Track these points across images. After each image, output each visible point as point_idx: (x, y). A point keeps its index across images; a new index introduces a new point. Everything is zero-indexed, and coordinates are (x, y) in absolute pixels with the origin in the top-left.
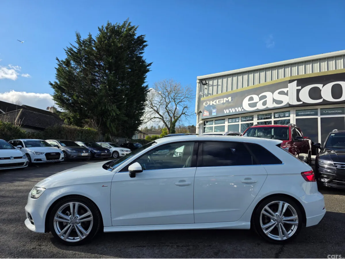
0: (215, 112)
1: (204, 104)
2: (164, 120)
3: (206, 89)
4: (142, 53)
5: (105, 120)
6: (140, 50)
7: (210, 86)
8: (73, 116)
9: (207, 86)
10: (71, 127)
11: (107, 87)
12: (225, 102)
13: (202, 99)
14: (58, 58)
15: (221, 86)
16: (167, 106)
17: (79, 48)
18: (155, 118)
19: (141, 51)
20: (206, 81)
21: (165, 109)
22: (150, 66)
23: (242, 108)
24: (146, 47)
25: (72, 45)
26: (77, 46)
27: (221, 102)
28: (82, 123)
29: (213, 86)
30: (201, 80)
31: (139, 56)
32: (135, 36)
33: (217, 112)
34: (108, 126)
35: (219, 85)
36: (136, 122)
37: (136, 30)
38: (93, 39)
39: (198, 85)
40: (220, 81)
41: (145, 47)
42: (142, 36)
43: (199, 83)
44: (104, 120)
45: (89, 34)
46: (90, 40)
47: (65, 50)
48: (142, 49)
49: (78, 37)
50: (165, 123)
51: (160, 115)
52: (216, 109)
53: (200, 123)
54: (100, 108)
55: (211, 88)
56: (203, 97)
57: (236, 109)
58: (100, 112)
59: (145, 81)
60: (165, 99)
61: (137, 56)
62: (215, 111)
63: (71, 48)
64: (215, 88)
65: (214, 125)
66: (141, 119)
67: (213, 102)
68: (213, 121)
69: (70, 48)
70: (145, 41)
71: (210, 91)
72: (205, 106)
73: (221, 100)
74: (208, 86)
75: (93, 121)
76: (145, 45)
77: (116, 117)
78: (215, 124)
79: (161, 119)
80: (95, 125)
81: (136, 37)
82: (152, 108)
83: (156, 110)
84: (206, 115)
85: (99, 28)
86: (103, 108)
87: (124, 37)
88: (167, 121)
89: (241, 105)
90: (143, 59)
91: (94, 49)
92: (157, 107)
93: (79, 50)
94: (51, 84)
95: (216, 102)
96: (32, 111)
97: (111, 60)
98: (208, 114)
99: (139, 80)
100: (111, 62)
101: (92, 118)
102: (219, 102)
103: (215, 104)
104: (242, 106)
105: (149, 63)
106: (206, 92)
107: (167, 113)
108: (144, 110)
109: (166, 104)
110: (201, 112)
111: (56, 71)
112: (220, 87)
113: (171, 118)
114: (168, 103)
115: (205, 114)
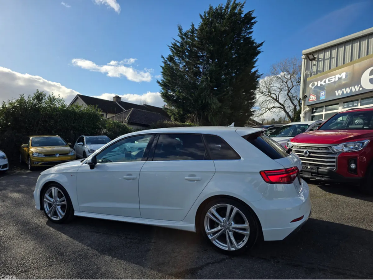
0: (324, 95)
1: (310, 86)
2: (286, 109)
3: (314, 65)
4: (250, 33)
5: (207, 115)
6: (247, 30)
7: (320, 61)
8: (177, 111)
9: (316, 61)
10: (172, 123)
11: (209, 78)
12: (337, 79)
13: (308, 79)
14: (163, 56)
15: (336, 59)
16: (289, 92)
17: (181, 41)
18: (274, 107)
19: (249, 30)
20: (314, 55)
21: (287, 96)
22: (261, 47)
23: (359, 85)
24: (255, 24)
25: (175, 40)
26: (179, 39)
27: (332, 80)
28: (185, 118)
29: (324, 59)
30: (307, 55)
31: (248, 36)
32: (243, 14)
33: (327, 94)
34: (209, 120)
35: (333, 58)
36: (247, 114)
37: (243, 7)
38: (195, 28)
39: (304, 62)
40: (334, 52)
41: (253, 25)
42: (250, 12)
43: (305, 59)
44: (205, 114)
45: (191, 24)
46: (193, 30)
47: (169, 47)
48: (250, 28)
49: (180, 29)
50: (287, 113)
51: (280, 104)
52: (325, 91)
53: (306, 111)
54: (200, 102)
55: (321, 63)
56: (311, 76)
57: (351, 89)
58: (201, 106)
59: (255, 66)
60: (286, 83)
61: (245, 37)
62: (324, 93)
63: (175, 43)
64: (327, 62)
65: (324, 113)
66: (252, 110)
67: (321, 82)
68: (323, 107)
69: (173, 43)
70: (254, 18)
71: (320, 68)
72: (311, 88)
73: (332, 78)
74: (318, 61)
75: (195, 116)
76: (253, 22)
77: (217, 110)
78: (325, 111)
79: (282, 108)
80: (197, 120)
81: (243, 16)
82: (270, 96)
83: (275, 98)
84: (312, 100)
85: (200, 15)
86: (203, 102)
87: (228, 19)
88: (290, 110)
89: (358, 82)
90: (252, 39)
91: (196, 39)
92: (275, 95)
93: (182, 44)
94: (159, 82)
95: (325, 82)
96: (141, 110)
97: (212, 48)
98: (315, 98)
99: (246, 65)
100: (213, 50)
101: (194, 113)
102: (329, 81)
103: (324, 84)
104: (360, 84)
105: (260, 43)
106: (315, 69)
107: (290, 101)
108: (255, 100)
109: (288, 89)
110: (307, 97)
111: (162, 69)
112: (334, 61)
113: (295, 106)
114: (290, 88)
115: (311, 98)
